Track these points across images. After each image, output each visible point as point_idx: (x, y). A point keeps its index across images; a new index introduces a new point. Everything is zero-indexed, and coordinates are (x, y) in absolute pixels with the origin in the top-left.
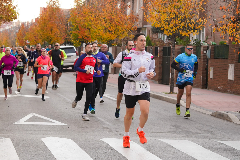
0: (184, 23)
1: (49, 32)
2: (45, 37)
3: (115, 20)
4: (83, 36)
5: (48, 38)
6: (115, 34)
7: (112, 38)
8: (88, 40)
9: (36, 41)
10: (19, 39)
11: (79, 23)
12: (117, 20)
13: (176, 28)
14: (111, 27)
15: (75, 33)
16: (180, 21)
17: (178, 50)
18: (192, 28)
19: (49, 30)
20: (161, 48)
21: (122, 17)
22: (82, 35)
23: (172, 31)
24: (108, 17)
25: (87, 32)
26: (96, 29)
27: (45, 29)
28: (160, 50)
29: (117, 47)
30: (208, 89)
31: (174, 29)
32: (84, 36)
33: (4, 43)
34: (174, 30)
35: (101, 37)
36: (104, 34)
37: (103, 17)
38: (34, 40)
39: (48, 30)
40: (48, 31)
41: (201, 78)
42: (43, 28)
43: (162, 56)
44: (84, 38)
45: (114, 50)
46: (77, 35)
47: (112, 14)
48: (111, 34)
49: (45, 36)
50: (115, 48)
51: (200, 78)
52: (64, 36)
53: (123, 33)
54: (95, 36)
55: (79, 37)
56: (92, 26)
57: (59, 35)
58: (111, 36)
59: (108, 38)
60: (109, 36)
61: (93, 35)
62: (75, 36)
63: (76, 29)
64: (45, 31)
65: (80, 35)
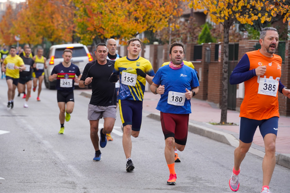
1: (48, 21)
2: (42, 29)
5: (46, 32)
6: (145, 24)
7: (140, 30)
8: (104, 34)
9: (28, 36)
10: (3, 33)
11: (88, 5)
13: (230, 10)
14: (138, 12)
17: (249, 49)
19: (48, 16)
22: (93, 25)
23: (223, 15)
28: (222, 49)
29: (158, 47)
31: (226, 13)
32: (96, 27)
34: (227, 15)
38: (26, 34)
40: (46, 18)
44: (97, 30)
46: (86, 26)
48: (137, 23)
49: (40, 27)
50: (154, 49)
52: (69, 28)
53: (159, 21)
54: (110, 26)
55: (88, 29)
56: (106, 9)
57: (61, 26)
58: (138, 27)
59: (133, 31)
60: (134, 27)
61: (106, 25)
62: (82, 26)
63: (83, 15)
64: (41, 18)
65: (90, 26)
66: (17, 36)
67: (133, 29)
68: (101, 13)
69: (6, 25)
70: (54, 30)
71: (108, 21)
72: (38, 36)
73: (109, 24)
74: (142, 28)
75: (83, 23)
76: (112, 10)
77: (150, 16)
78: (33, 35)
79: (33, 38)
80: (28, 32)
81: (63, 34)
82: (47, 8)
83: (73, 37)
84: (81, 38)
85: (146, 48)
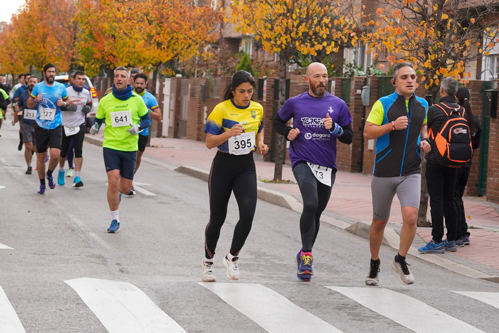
0: (306, 26)
1: (38, 45)
2: (31, 55)
3: (171, 19)
4: (104, 53)
5: (35, 59)
6: (170, 51)
7: (163, 59)
8: (114, 62)
9: (12, 64)
11: (95, 25)
12: (175, 18)
13: (288, 36)
14: (161, 35)
15: (87, 48)
16: (298, 21)
17: (304, 86)
18: (325, 37)
19: (38, 40)
20: (271, 82)
21: (184, 12)
22: (101, 52)
23: (279, 43)
24: (155, 11)
25: (109, 44)
26: (128, 39)
27: (29, 38)
28: (268, 85)
29: (182, 80)
30: (364, 173)
31: (283, 39)
34: (284, 42)
35: (137, 56)
36: (144, 49)
37: (145, 11)
38: (10, 62)
39: (37, 40)
40: (36, 42)
41: (349, 148)
42: (25, 35)
43: (271, 99)
44: (105, 57)
45: (176, 86)
46: (91, 52)
47: (164, 6)
48: (159, 50)
49: (29, 53)
50: (178, 82)
51: (347, 149)
52: (67, 54)
53: (187, 48)
54: (125, 53)
55: (95, 56)
56: (119, 31)
57: (57, 51)
58: (161, 55)
59: (155, 59)
60: (156, 55)
61: (120, 51)
62: (87, 52)
63: (88, 38)
64: (31, 41)
65: (96, 52)
67: (155, 57)
70: (45, 56)
71: (123, 47)
72: (25, 64)
73: (124, 51)
74: (166, 56)
75: (88, 49)
76: (127, 32)
77: (176, 40)
78: (18, 63)
79: (17, 67)
80: (11, 60)
81: (59, 62)
82: (38, 29)
83: (71, 66)
84: (85, 68)
85: (166, 81)
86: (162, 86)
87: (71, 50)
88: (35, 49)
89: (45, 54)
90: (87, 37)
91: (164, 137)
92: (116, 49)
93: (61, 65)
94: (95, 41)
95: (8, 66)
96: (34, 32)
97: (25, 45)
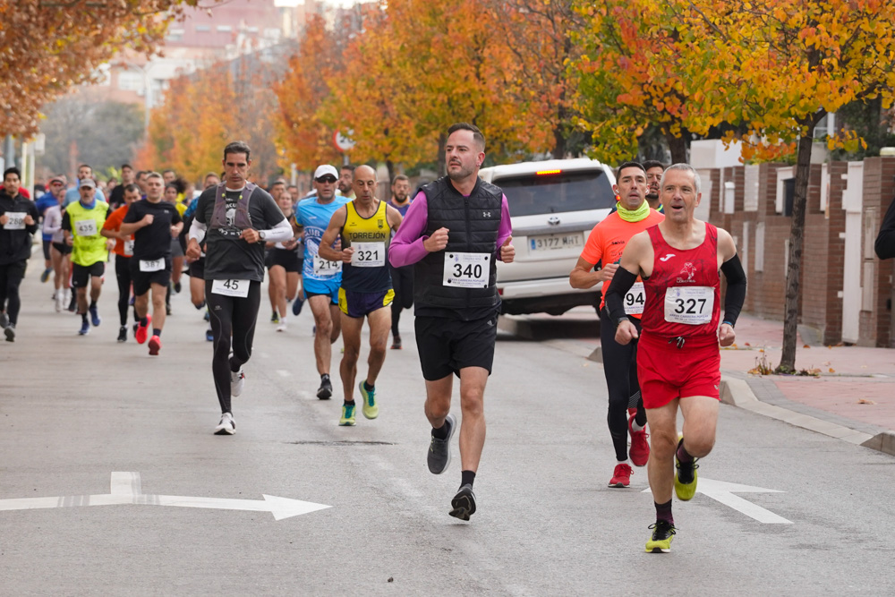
1: (462, 72)
2: (438, 102)
4: (651, 90)
7: (831, 101)
8: (682, 116)
9: (386, 132)
10: (290, 125)
11: (620, 4)
14: (821, 27)
15: (597, 74)
19: (461, 55)
22: (643, 85)
27: (432, 50)
32: (654, 93)
33: (203, 153)
35: (748, 95)
36: (770, 72)
38: (378, 125)
39: (457, 54)
40: (452, 63)
42: (421, 43)
44: (655, 102)
45: (879, 184)
46: (612, 88)
48: (815, 73)
49: (434, 97)
50: (884, 172)
52: (544, 97)
54: (708, 86)
55: (622, 99)
56: (692, 20)
57: (513, 89)
58: (821, 87)
59: (802, 103)
60: (805, 89)
61: (695, 80)
62: (599, 88)
63: (601, 45)
64: (437, 60)
65: (627, 86)
66: (345, 135)
67: (802, 97)
68: (675, 35)
69: (302, 92)
70: (484, 105)
71: (703, 68)
72: (422, 132)
73: (706, 79)
74: (836, 93)
75: (600, 78)
76: (717, 22)
77: (869, 43)
78: (404, 127)
79: (401, 142)
80: (384, 118)
81: (519, 122)
82: (458, 21)
83: (558, 132)
84: (593, 136)
85: (850, 170)
86: (838, 187)
87: (557, 82)
88: (450, 84)
89: (481, 99)
90: (598, 41)
91: (848, 344)
92: (683, 73)
93: (528, 130)
94: (622, 51)
95: (372, 138)
96: (446, 31)
97: (420, 71)
